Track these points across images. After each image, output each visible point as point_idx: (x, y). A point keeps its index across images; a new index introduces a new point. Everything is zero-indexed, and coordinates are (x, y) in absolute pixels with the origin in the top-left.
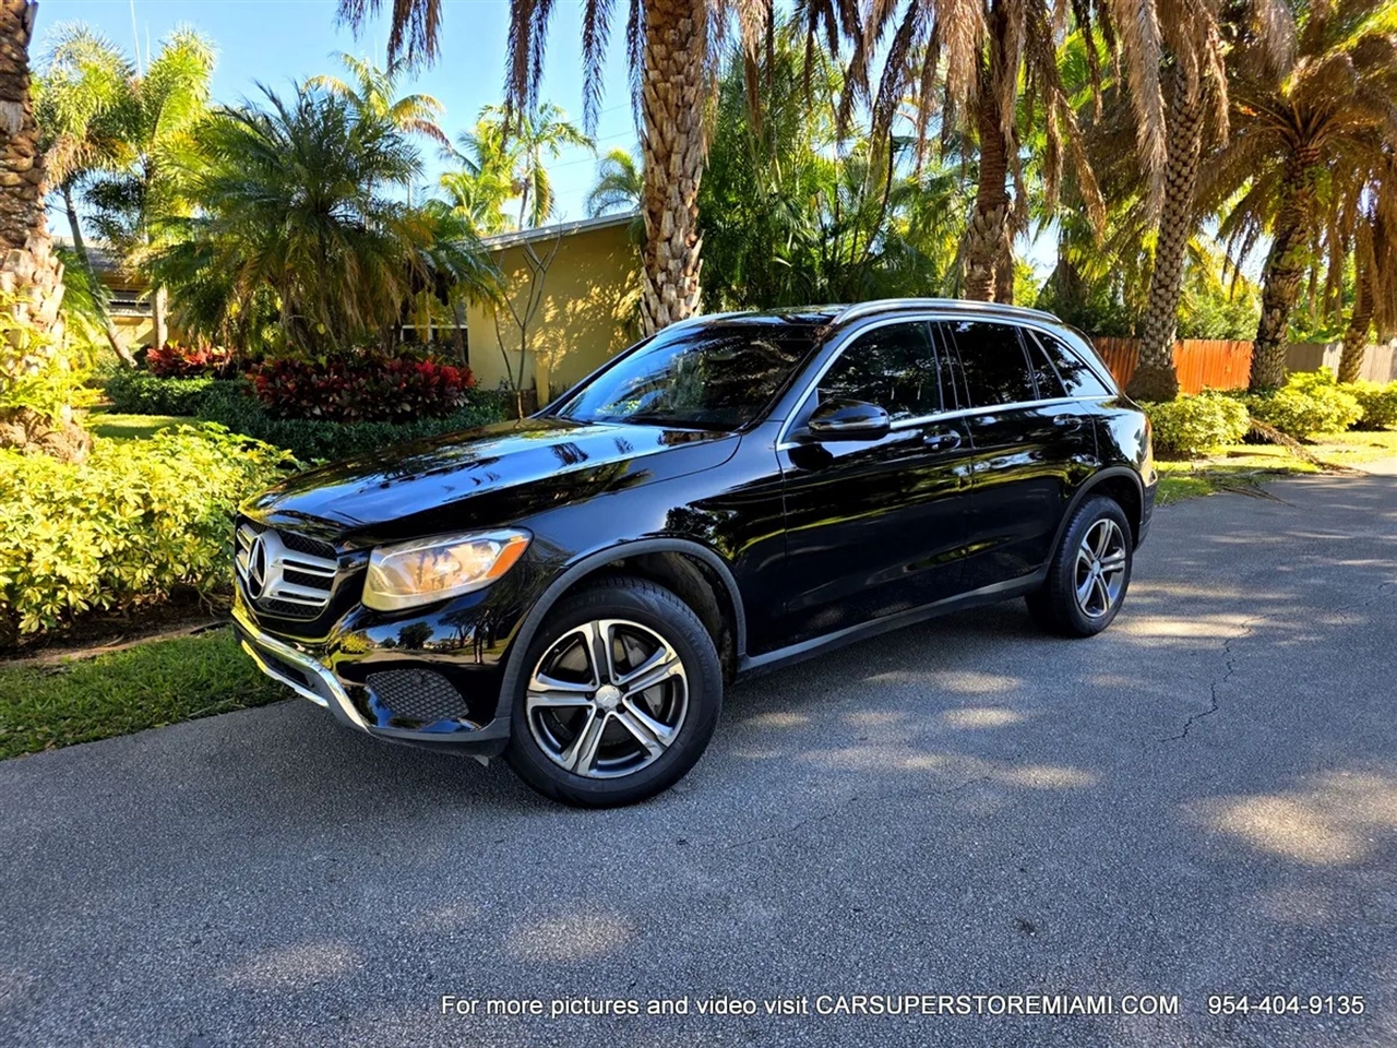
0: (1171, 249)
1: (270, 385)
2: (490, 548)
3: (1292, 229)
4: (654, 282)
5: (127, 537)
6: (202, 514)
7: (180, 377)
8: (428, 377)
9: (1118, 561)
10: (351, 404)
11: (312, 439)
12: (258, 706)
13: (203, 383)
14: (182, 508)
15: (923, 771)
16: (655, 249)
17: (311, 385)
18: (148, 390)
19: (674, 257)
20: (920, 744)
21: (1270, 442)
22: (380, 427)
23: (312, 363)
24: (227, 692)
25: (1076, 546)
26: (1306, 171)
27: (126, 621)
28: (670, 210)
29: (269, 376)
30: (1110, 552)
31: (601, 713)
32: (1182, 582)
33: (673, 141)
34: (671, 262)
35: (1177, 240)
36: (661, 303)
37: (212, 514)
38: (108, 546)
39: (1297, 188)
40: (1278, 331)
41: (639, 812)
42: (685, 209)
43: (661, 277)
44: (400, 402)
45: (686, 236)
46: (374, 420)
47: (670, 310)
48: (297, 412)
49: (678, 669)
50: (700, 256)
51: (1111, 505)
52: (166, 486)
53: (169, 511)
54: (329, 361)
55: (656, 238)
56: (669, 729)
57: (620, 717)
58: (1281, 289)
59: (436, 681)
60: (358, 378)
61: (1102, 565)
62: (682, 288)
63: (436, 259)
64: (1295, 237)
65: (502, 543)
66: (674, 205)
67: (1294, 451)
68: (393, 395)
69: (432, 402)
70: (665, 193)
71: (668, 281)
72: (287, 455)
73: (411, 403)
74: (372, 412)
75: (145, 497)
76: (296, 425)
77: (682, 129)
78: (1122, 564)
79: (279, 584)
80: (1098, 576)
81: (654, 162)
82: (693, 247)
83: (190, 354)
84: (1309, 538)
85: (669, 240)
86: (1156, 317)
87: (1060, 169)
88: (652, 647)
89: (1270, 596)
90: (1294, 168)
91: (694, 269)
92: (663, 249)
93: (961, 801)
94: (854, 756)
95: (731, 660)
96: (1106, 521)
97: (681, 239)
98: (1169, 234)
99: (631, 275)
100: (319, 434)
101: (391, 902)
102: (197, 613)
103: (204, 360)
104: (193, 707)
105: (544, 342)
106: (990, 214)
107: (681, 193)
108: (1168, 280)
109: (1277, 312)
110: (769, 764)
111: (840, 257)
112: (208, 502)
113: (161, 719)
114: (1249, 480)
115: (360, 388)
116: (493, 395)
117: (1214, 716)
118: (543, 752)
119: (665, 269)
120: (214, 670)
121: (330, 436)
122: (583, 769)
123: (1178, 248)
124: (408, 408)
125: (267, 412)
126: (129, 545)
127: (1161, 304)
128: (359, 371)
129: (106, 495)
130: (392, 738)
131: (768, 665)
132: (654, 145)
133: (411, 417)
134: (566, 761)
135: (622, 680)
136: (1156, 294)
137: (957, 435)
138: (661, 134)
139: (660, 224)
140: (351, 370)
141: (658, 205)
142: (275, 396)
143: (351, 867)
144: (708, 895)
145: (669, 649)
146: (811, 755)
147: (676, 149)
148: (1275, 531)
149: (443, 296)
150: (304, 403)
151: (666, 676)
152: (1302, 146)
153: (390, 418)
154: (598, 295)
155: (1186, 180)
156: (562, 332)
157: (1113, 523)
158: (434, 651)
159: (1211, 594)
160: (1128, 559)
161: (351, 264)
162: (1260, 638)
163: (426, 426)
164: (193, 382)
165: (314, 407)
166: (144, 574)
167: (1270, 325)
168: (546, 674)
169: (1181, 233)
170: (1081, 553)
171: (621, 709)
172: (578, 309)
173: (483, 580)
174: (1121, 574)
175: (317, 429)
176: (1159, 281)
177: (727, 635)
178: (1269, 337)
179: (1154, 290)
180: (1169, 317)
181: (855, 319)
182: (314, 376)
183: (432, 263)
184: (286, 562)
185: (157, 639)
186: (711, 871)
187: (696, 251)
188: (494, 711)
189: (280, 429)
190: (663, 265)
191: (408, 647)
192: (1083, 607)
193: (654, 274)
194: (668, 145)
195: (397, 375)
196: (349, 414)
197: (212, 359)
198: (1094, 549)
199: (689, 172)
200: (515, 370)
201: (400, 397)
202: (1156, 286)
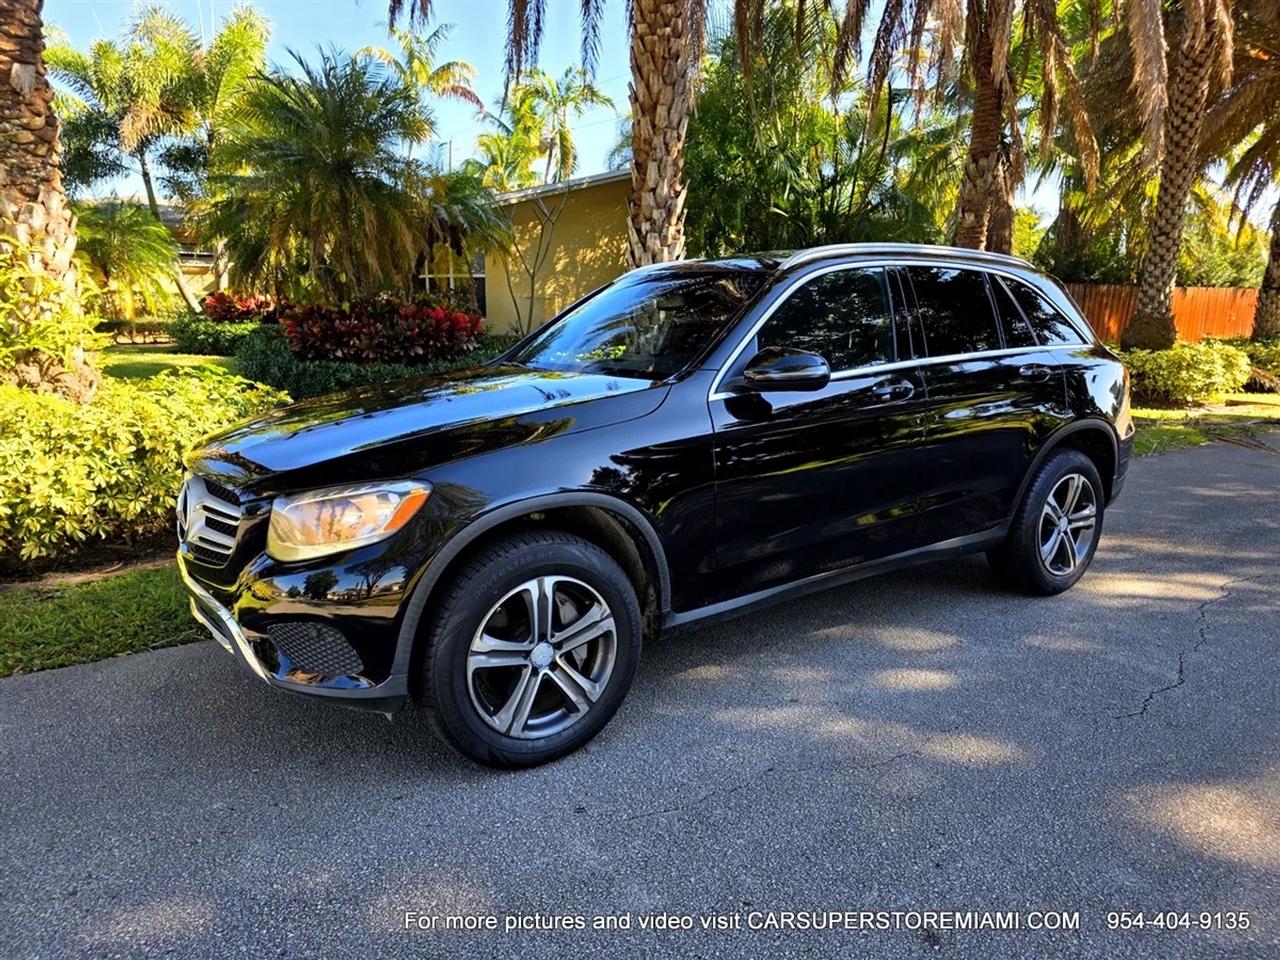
0: (1173, 196)
1: (298, 329)
2: (390, 500)
4: (639, 231)
5: (119, 472)
7: (232, 321)
8: (439, 322)
9: (1087, 518)
10: (369, 347)
11: (332, 379)
13: (251, 326)
14: (173, 446)
15: (849, 741)
16: (640, 199)
17: (334, 329)
18: (204, 333)
19: (658, 207)
21: (1271, 390)
22: (394, 370)
23: (336, 309)
25: (1042, 501)
27: (128, 548)
28: (655, 160)
29: (298, 321)
30: (1079, 508)
31: (535, 672)
32: (1161, 537)
33: (660, 91)
34: (655, 211)
35: (1179, 187)
36: (645, 251)
38: (101, 480)
42: (670, 159)
43: (645, 227)
44: (413, 346)
45: (671, 186)
46: (389, 363)
47: (653, 254)
48: (322, 355)
49: (610, 625)
50: (684, 207)
51: (1081, 459)
52: (157, 424)
53: (160, 448)
54: (353, 307)
55: (641, 189)
56: (595, 685)
57: (553, 675)
59: (332, 636)
60: (375, 323)
61: (1070, 522)
62: (666, 237)
63: (450, 214)
65: (401, 495)
66: (659, 155)
68: (407, 339)
69: (443, 346)
70: (650, 144)
71: (653, 230)
72: (283, 395)
73: (425, 347)
74: (387, 355)
75: (137, 436)
76: (319, 366)
77: (668, 81)
78: (1092, 521)
79: (201, 529)
80: (1066, 533)
81: (640, 114)
82: (677, 197)
83: (241, 300)
85: (654, 190)
86: (1156, 265)
87: (1056, 115)
88: (583, 604)
91: (679, 219)
92: (648, 199)
93: (885, 779)
94: (780, 719)
95: (656, 617)
96: (1076, 476)
97: (666, 189)
98: (1171, 181)
100: (339, 375)
101: (272, 861)
103: (253, 306)
104: (157, 636)
105: (555, 290)
106: (983, 162)
107: (666, 145)
108: (1169, 227)
111: (838, 207)
113: (125, 647)
114: (1246, 429)
115: (377, 333)
116: (502, 340)
117: (1179, 691)
119: (649, 219)
121: (348, 377)
122: (516, 731)
123: (1181, 194)
124: (420, 351)
125: (296, 354)
126: (121, 479)
127: (1161, 251)
128: (377, 316)
129: (99, 432)
131: (696, 622)
132: (641, 98)
133: (423, 360)
134: (500, 722)
135: (558, 637)
136: (1155, 242)
137: (910, 386)
138: (648, 87)
139: (645, 174)
140: (371, 315)
141: (644, 156)
142: (303, 340)
143: (246, 818)
144: (593, 874)
145: (604, 604)
146: (736, 716)
147: (662, 101)
149: (457, 247)
150: (328, 346)
151: (598, 633)
153: (405, 361)
154: (606, 245)
155: (1191, 125)
156: (572, 280)
157: (1083, 479)
158: (337, 603)
159: (1191, 551)
160: (1099, 515)
161: (370, 217)
162: (1241, 602)
163: (437, 368)
164: (243, 326)
165: (336, 350)
166: (136, 507)
167: (1277, 273)
169: (1184, 179)
170: (1047, 509)
171: (554, 666)
172: (588, 258)
173: (383, 532)
174: (1092, 531)
175: (337, 370)
176: (1160, 228)
177: (651, 591)
178: (1275, 285)
179: (1154, 238)
180: (1169, 264)
182: (338, 321)
183: (444, 215)
184: (206, 508)
185: (150, 566)
186: (602, 846)
187: (681, 201)
188: (390, 668)
189: (305, 370)
190: (648, 215)
191: (313, 598)
192: (1047, 564)
193: (639, 223)
194: (654, 97)
195: (410, 319)
196: (367, 356)
197: (260, 305)
198: (1061, 505)
199: (675, 124)
200: (524, 314)
201: (413, 341)
202: (1156, 233)
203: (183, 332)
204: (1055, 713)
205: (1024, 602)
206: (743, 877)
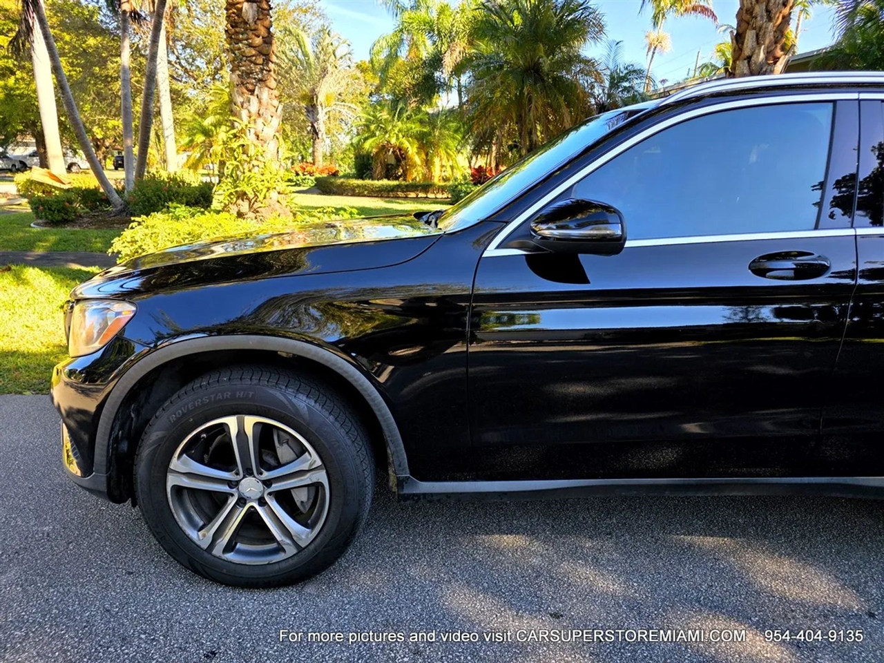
31: (241, 501)
56: (306, 531)
57: (260, 510)
66: (759, 24)
122: (218, 550)
135: (266, 475)
168: (189, 455)
171: (262, 502)
173: (96, 346)
203: (454, 191)
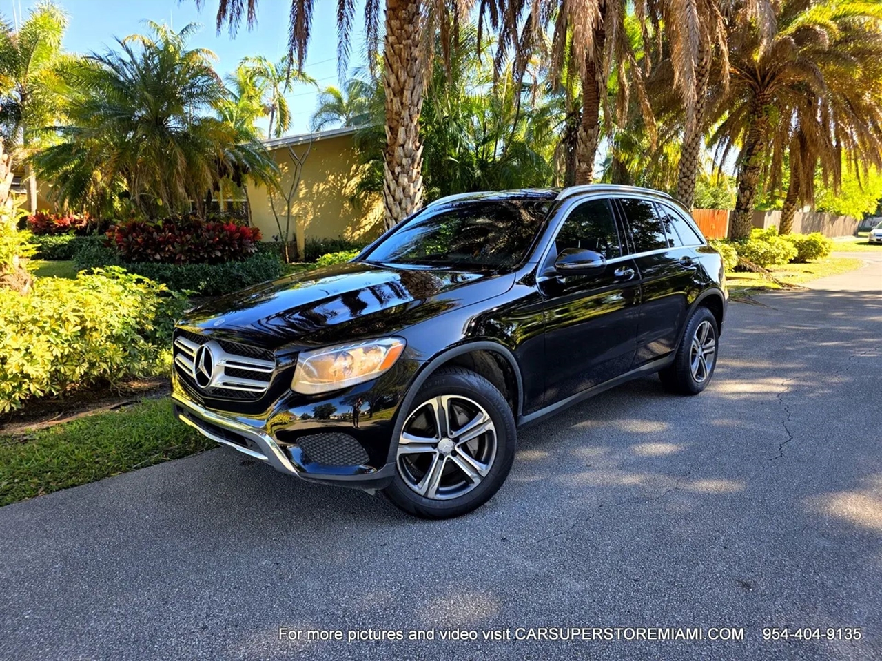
0: (690, 154)
1: (125, 239)
2: (380, 350)
3: (755, 142)
4: (393, 172)
5: (69, 345)
6: (118, 329)
7: (52, 234)
8: (232, 233)
9: (711, 347)
10: (181, 252)
11: (156, 275)
12: (178, 458)
13: (68, 238)
14: (105, 325)
15: (636, 485)
16: (393, 152)
17: (154, 240)
19: (406, 157)
20: (625, 467)
21: (750, 271)
22: (202, 267)
23: (152, 225)
24: (155, 449)
25: (691, 338)
26: (764, 107)
27: (62, 402)
28: (403, 126)
29: (124, 233)
30: (707, 341)
31: (442, 457)
33: (405, 82)
34: (404, 159)
36: (398, 186)
37: (123, 328)
38: (57, 352)
39: (758, 117)
40: (748, 203)
41: (468, 520)
42: (413, 125)
43: (398, 169)
44: (214, 250)
45: (414, 143)
46: (197, 262)
47: (404, 190)
48: (145, 258)
49: (491, 426)
50: (421, 157)
51: (708, 312)
52: (94, 310)
53: (97, 327)
54: (164, 223)
55: (394, 144)
56: (484, 466)
57: (454, 459)
58: (750, 179)
59: (347, 440)
60: (185, 234)
61: (703, 350)
62: (411, 176)
63: (236, 157)
64: (757, 147)
65: (388, 347)
66: (406, 123)
67: (765, 276)
68: (209, 245)
69: (235, 250)
70: (400, 115)
71: (403, 172)
72: (163, 287)
73: (221, 251)
74: (195, 257)
75: (81, 317)
76: (145, 266)
77: (410, 74)
78: (713, 349)
79: (222, 378)
80: (701, 357)
81: (392, 95)
82: (417, 150)
83: (58, 219)
84: (794, 330)
85: (403, 145)
86: (682, 196)
87: (627, 104)
88: (472, 413)
89: (790, 366)
90: (757, 105)
91: (418, 165)
92: (399, 151)
93: (668, 505)
94: (586, 477)
96: (706, 322)
97: (411, 145)
99: (354, 167)
100: (161, 272)
101: (329, 591)
102: (109, 395)
103: (68, 223)
104: (134, 460)
105: (299, 210)
106: (590, 131)
107: (410, 116)
108: (689, 173)
109: (748, 192)
110: (536, 485)
111: (487, 158)
112: (121, 320)
113: (116, 470)
114: (744, 294)
115: (187, 241)
116: (269, 245)
117: (793, 443)
118: (406, 484)
119: (400, 165)
120: (142, 434)
121: (169, 273)
122: (432, 494)
123: (695, 153)
124: (219, 254)
125: (124, 257)
126: (72, 350)
127: (685, 187)
128: (185, 230)
129: (56, 317)
130: (315, 479)
132: (392, 85)
133: (221, 260)
134: (420, 488)
135: (455, 434)
136: (682, 181)
137: (633, 271)
138: (397, 77)
139: (397, 135)
140: (180, 229)
141: (395, 123)
142: (128, 246)
143: (291, 568)
144: (537, 575)
145: (485, 413)
146: (561, 478)
147: (407, 87)
148: (773, 325)
149: (238, 180)
150: (149, 251)
151: (483, 431)
152: (761, 92)
153: (208, 261)
154: (333, 180)
156: (310, 204)
157: (709, 324)
158: (338, 420)
159: (755, 365)
160: (716, 345)
161: (181, 159)
162: (797, 392)
163: (232, 267)
164: (62, 238)
165: (155, 254)
166: (81, 370)
167: (744, 200)
168: (407, 432)
170: (694, 343)
171: (454, 453)
172: (321, 189)
173: (376, 372)
174: (712, 355)
175: (159, 269)
176: (684, 173)
178: (743, 208)
179: (681, 179)
180: (690, 195)
181: (568, 197)
182: (155, 234)
183: (233, 158)
184: (228, 362)
185: (90, 414)
186: (531, 559)
187: (419, 153)
188: (386, 459)
190: (399, 161)
191: (320, 419)
192: (694, 376)
193: (394, 167)
194: (402, 84)
195: (211, 232)
196: (180, 258)
197: (74, 222)
198: (699, 339)
199: (415, 102)
200: (284, 228)
201: (213, 247)
202: (682, 176)
204: (736, 460)
205: (683, 399)
206: (624, 566)
